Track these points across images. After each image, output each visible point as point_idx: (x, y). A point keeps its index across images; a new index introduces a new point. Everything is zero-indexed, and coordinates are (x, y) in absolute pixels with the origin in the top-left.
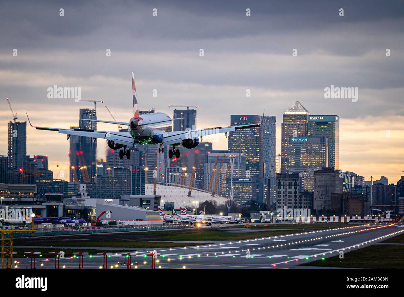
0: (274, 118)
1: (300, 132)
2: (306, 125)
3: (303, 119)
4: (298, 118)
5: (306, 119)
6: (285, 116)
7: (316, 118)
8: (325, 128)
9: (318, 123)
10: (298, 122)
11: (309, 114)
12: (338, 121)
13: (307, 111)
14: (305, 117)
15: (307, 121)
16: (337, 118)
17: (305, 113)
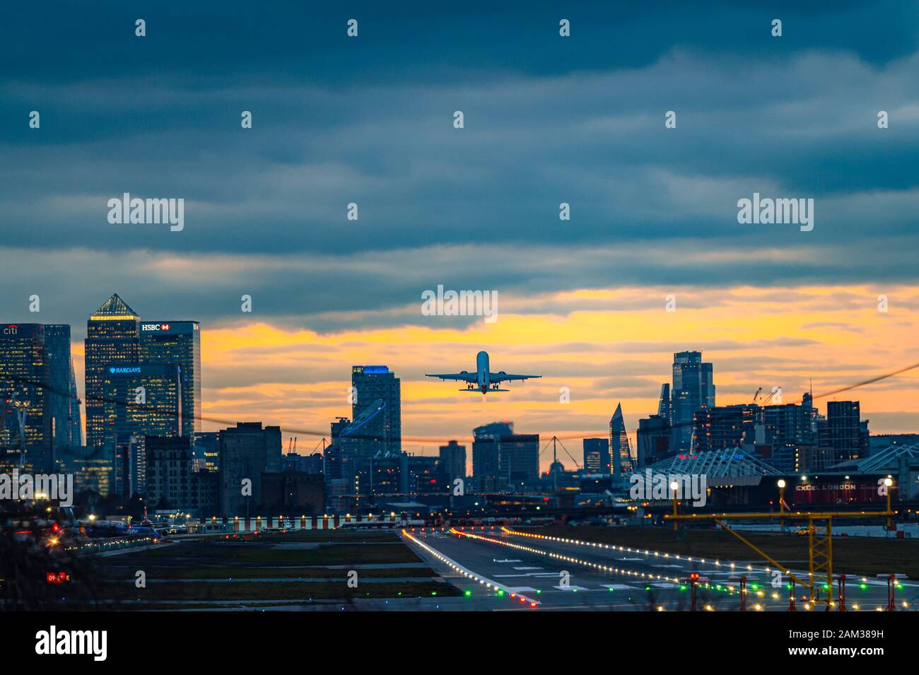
0: (65, 330)
1: (122, 355)
2: (136, 341)
3: (128, 329)
4: (117, 328)
5: (134, 329)
6: (91, 323)
7: (154, 328)
8: (171, 348)
9: (159, 337)
10: (117, 335)
11: (138, 319)
12: (198, 332)
13: (134, 314)
14: (131, 325)
15: (135, 334)
16: (195, 327)
17: (132, 318)
